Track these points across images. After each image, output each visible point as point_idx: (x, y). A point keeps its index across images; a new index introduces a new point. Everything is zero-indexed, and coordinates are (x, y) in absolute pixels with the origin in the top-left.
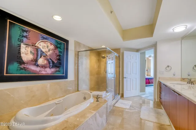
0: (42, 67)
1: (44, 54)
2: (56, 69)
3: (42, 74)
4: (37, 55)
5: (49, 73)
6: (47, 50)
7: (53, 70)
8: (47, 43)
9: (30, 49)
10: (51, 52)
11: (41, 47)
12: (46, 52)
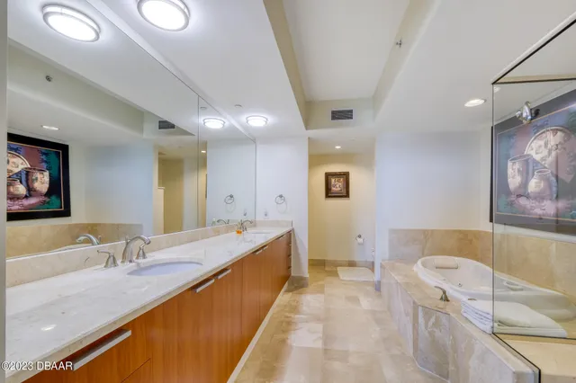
0: (535, 198)
1: (540, 166)
2: (571, 201)
3: (536, 214)
4: (528, 173)
5: (549, 212)
6: (545, 152)
7: (562, 204)
8: (544, 135)
9: (517, 166)
10: (554, 153)
11: (533, 153)
12: (543, 159)
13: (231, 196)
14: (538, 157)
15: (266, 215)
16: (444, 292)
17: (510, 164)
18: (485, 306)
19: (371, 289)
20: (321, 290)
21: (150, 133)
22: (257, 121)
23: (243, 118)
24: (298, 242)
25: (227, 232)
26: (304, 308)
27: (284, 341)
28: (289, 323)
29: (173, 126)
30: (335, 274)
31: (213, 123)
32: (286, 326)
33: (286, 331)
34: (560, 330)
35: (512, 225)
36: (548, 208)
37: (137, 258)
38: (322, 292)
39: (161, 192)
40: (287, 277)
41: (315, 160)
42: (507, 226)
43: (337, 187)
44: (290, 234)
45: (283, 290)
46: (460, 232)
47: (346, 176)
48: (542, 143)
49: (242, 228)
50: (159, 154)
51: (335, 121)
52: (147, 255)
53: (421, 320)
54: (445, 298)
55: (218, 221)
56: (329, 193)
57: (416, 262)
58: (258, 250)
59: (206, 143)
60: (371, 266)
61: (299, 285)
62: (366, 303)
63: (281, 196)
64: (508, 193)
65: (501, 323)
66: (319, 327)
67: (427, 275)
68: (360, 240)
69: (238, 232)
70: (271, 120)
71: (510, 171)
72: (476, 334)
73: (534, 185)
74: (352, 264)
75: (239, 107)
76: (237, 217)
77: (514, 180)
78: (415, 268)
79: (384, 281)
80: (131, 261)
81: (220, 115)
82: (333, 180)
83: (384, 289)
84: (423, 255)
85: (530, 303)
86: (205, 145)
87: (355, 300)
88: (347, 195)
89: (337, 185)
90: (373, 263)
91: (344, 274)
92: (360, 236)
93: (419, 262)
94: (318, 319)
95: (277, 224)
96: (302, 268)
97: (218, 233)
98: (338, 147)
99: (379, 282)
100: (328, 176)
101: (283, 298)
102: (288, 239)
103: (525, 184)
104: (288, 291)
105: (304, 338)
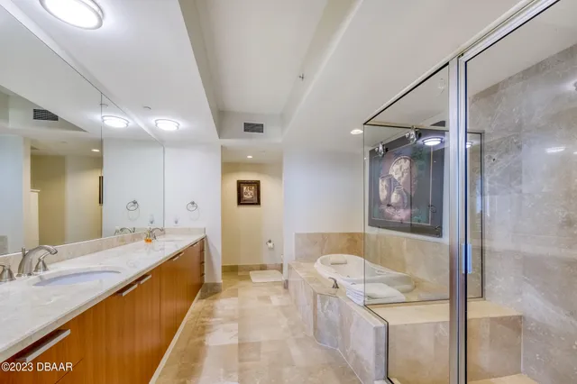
0: (395, 207)
1: (397, 184)
4: (391, 189)
6: (400, 174)
8: (400, 161)
9: (385, 183)
10: (405, 175)
11: (393, 174)
12: (399, 179)
13: (135, 203)
14: (396, 177)
15: (176, 222)
16: (335, 281)
17: (380, 181)
18: (360, 287)
19: (281, 288)
20: (235, 294)
21: (19, 122)
22: (168, 125)
23: (152, 121)
24: (211, 248)
25: (134, 241)
26: (219, 312)
27: (201, 344)
28: (204, 327)
29: (55, 118)
30: (248, 278)
31: (115, 122)
32: (202, 330)
33: (202, 335)
34: (403, 298)
35: (383, 228)
36: (402, 215)
37: (36, 271)
38: (236, 295)
39: (34, 196)
40: (200, 285)
41: (228, 167)
42: (381, 229)
43: (248, 195)
44: (203, 241)
45: (196, 298)
46: (349, 234)
47: (257, 184)
48: (398, 167)
49: (150, 236)
50: (32, 148)
51: (247, 133)
52: (48, 267)
53: (319, 305)
54: (336, 286)
55: (122, 230)
56: (241, 201)
57: (316, 261)
58: (174, 257)
59: (102, 141)
60: (280, 268)
61: (212, 291)
62: (276, 301)
63: (193, 203)
64: (380, 203)
65: (369, 297)
66: (235, 326)
67: (323, 270)
68: (271, 245)
69: (147, 241)
70: (183, 125)
71: (381, 187)
72: (354, 308)
73: (395, 198)
74: (263, 268)
75: (148, 109)
76: (143, 224)
77: (383, 194)
78: (316, 266)
79: (291, 279)
80: (30, 274)
81: (124, 113)
82: (245, 188)
83: (291, 287)
84: (322, 254)
85: (389, 283)
86: (100, 143)
87: (267, 299)
88: (258, 203)
89: (249, 193)
90: (282, 265)
91: (256, 277)
92: (270, 242)
93: (319, 260)
94: (232, 320)
95: (189, 231)
96: (216, 274)
97: (123, 242)
98: (250, 157)
99: (287, 281)
100: (240, 184)
101: (197, 305)
102: (201, 247)
103: (389, 197)
104: (202, 298)
105: (221, 337)
